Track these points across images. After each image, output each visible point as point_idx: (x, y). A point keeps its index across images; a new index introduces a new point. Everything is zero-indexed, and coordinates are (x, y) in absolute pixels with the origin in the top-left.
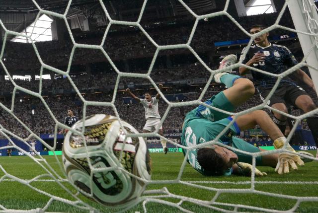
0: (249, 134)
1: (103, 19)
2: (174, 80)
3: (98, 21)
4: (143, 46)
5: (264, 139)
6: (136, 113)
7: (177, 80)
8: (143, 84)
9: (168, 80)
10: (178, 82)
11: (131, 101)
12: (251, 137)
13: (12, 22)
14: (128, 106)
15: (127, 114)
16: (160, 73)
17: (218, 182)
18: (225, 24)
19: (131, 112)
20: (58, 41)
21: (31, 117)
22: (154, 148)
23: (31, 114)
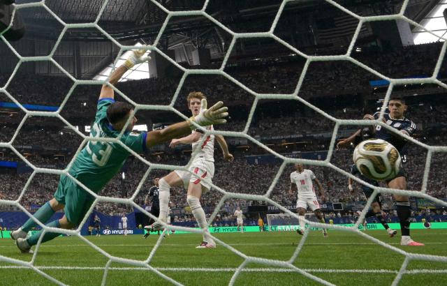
0: (417, 205)
1: (218, 48)
2: (315, 132)
3: (212, 53)
4: (273, 85)
5: (438, 212)
6: (264, 177)
7: (320, 132)
8: (273, 138)
9: (308, 132)
10: (320, 135)
11: (256, 161)
12: (420, 210)
13: (95, 54)
14: (253, 168)
15: (252, 178)
16: (296, 122)
17: (375, 271)
18: (384, 56)
19: (256, 176)
20: (157, 80)
21: (120, 182)
22: (288, 225)
23: (122, 178)
